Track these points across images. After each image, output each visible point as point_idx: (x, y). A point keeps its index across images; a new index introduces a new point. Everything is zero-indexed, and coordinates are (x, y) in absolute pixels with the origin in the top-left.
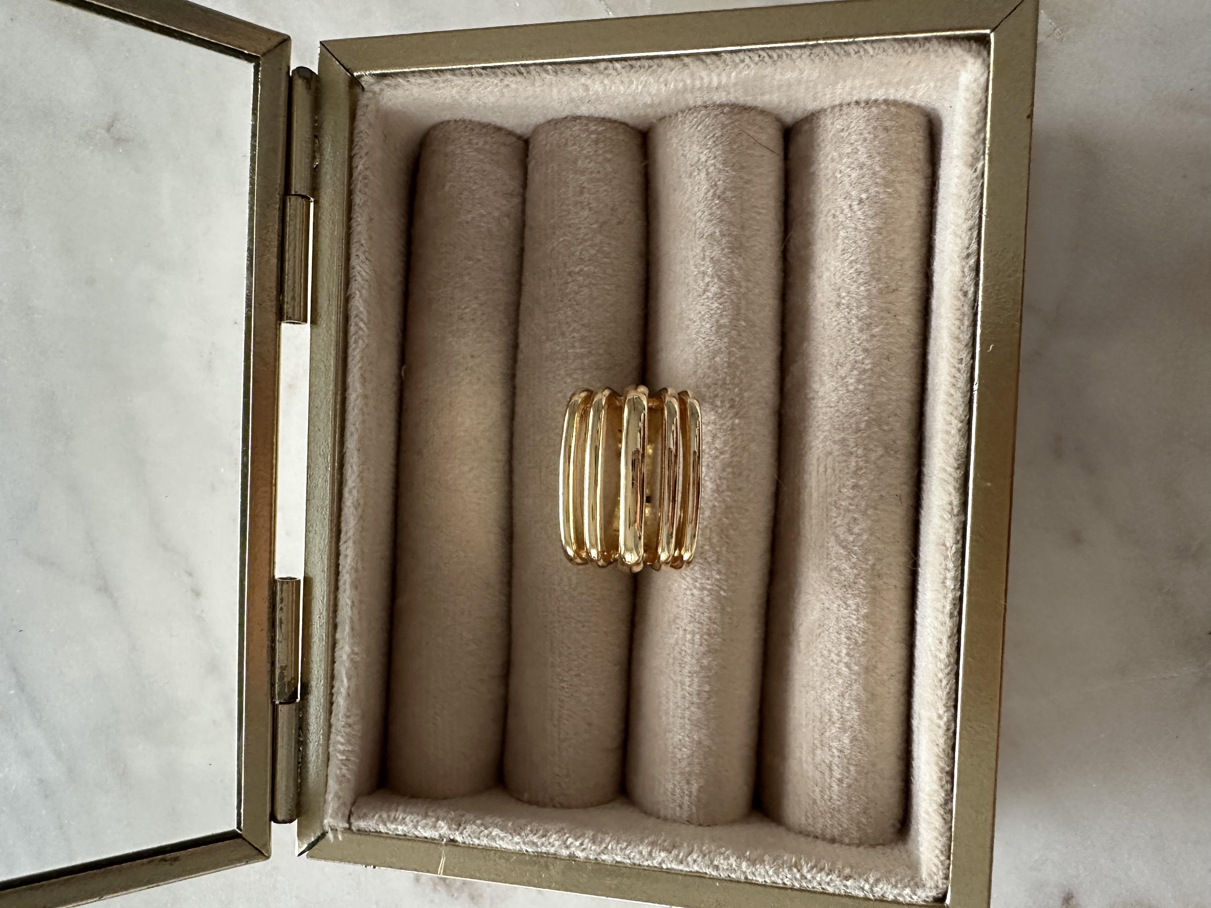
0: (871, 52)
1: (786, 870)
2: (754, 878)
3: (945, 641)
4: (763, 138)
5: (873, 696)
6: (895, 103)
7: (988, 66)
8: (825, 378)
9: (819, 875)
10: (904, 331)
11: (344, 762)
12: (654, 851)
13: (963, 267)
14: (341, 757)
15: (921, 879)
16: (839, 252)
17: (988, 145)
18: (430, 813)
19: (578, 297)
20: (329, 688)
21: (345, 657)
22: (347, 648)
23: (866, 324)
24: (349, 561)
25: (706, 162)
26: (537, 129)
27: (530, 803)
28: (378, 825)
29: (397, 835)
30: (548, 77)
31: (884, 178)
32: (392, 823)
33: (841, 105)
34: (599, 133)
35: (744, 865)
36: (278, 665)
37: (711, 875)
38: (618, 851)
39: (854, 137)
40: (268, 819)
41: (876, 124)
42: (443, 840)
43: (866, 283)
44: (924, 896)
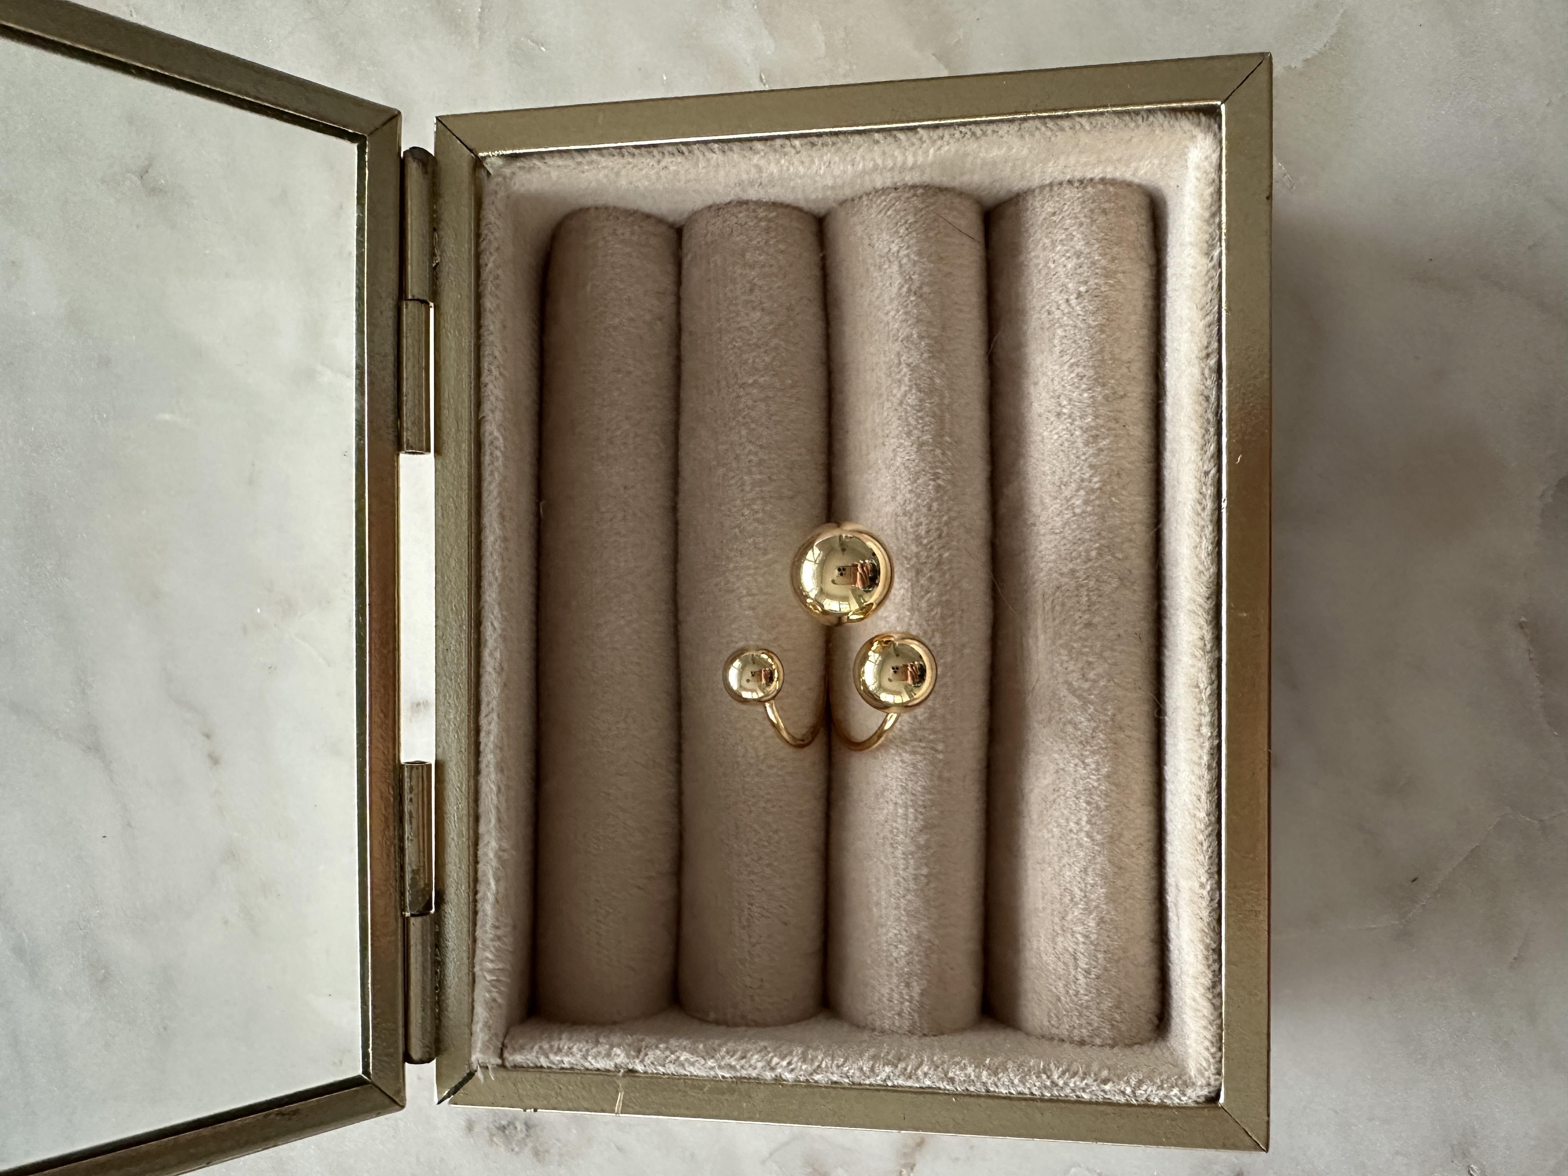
0: (1087, 127)
1: (1034, 1077)
2: (997, 1090)
3: (1204, 797)
4: (963, 223)
5: (1120, 869)
6: (1113, 182)
7: (1221, 142)
8: (1047, 500)
9: (1073, 1080)
10: (1134, 444)
11: (494, 983)
12: (877, 1065)
13: (1203, 369)
14: (489, 977)
15: (1190, 1078)
16: (1057, 354)
17: (1224, 231)
18: (601, 1040)
19: (753, 414)
20: (471, 894)
21: (490, 855)
22: (494, 844)
23: (1092, 436)
24: (492, 738)
25: (898, 252)
26: (694, 216)
27: (717, 1023)
28: (538, 1058)
29: (562, 1068)
30: (714, 155)
31: (1104, 268)
32: (556, 1054)
33: (1051, 185)
34: (769, 220)
35: (984, 1075)
36: (408, 869)
37: (945, 1089)
38: (835, 1069)
39: (1068, 221)
40: (401, 1058)
41: (1093, 206)
42: (619, 1071)
43: (1090, 389)
44: (1194, 1097)
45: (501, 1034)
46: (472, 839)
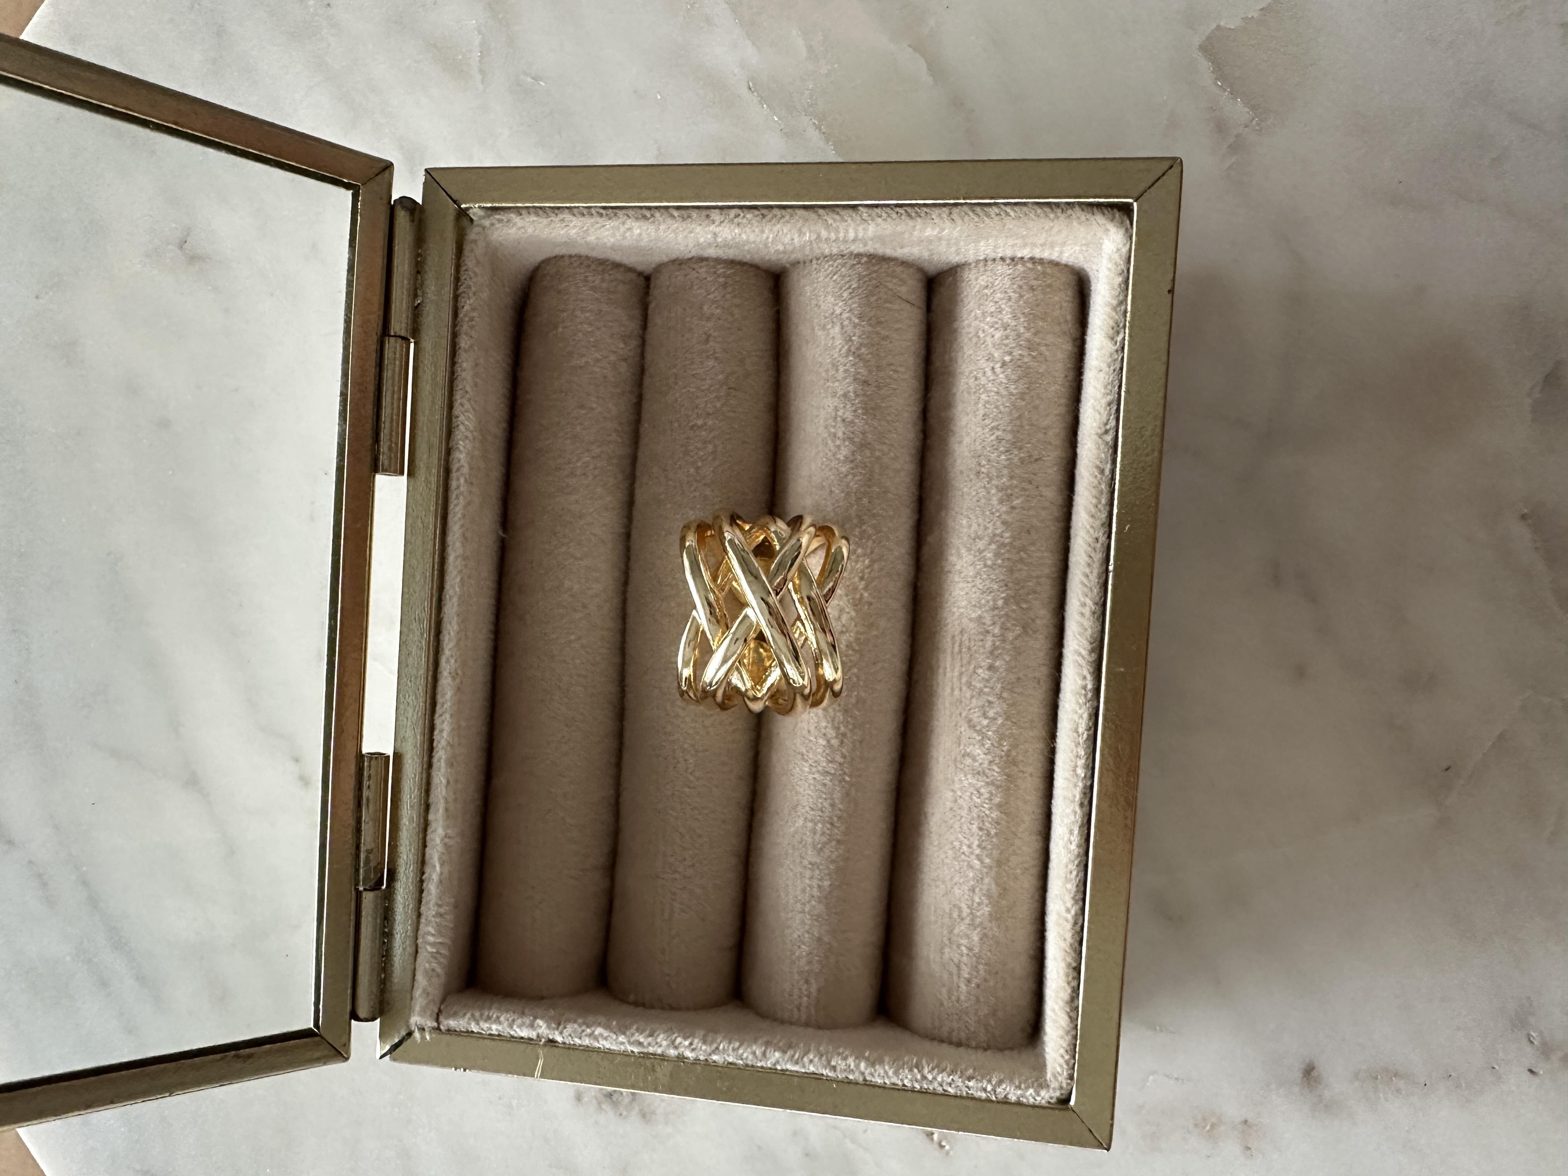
0: (1012, 214)
1: (907, 1071)
2: (873, 1080)
3: (1076, 832)
4: (903, 290)
5: (1004, 891)
6: (1041, 261)
7: (1131, 237)
8: (963, 550)
9: (941, 1075)
10: (1047, 504)
11: (434, 955)
12: (768, 1051)
14: (429, 949)
15: (1046, 1080)
16: (980, 417)
17: (1128, 319)
18: (527, 1011)
20: (419, 875)
21: (438, 841)
22: (440, 831)
23: (1007, 495)
24: (444, 736)
25: (841, 314)
26: (660, 268)
27: (636, 1004)
28: (470, 1024)
29: (490, 1035)
30: (674, 220)
31: (1028, 340)
32: (486, 1021)
33: (986, 260)
34: (727, 277)
35: (863, 1065)
36: (363, 848)
37: (827, 1076)
38: (730, 1051)
39: (999, 295)
40: (348, 1016)
41: (1021, 283)
42: (541, 1041)
43: (1007, 451)
44: (1047, 1097)
45: (438, 1000)
46: (422, 826)
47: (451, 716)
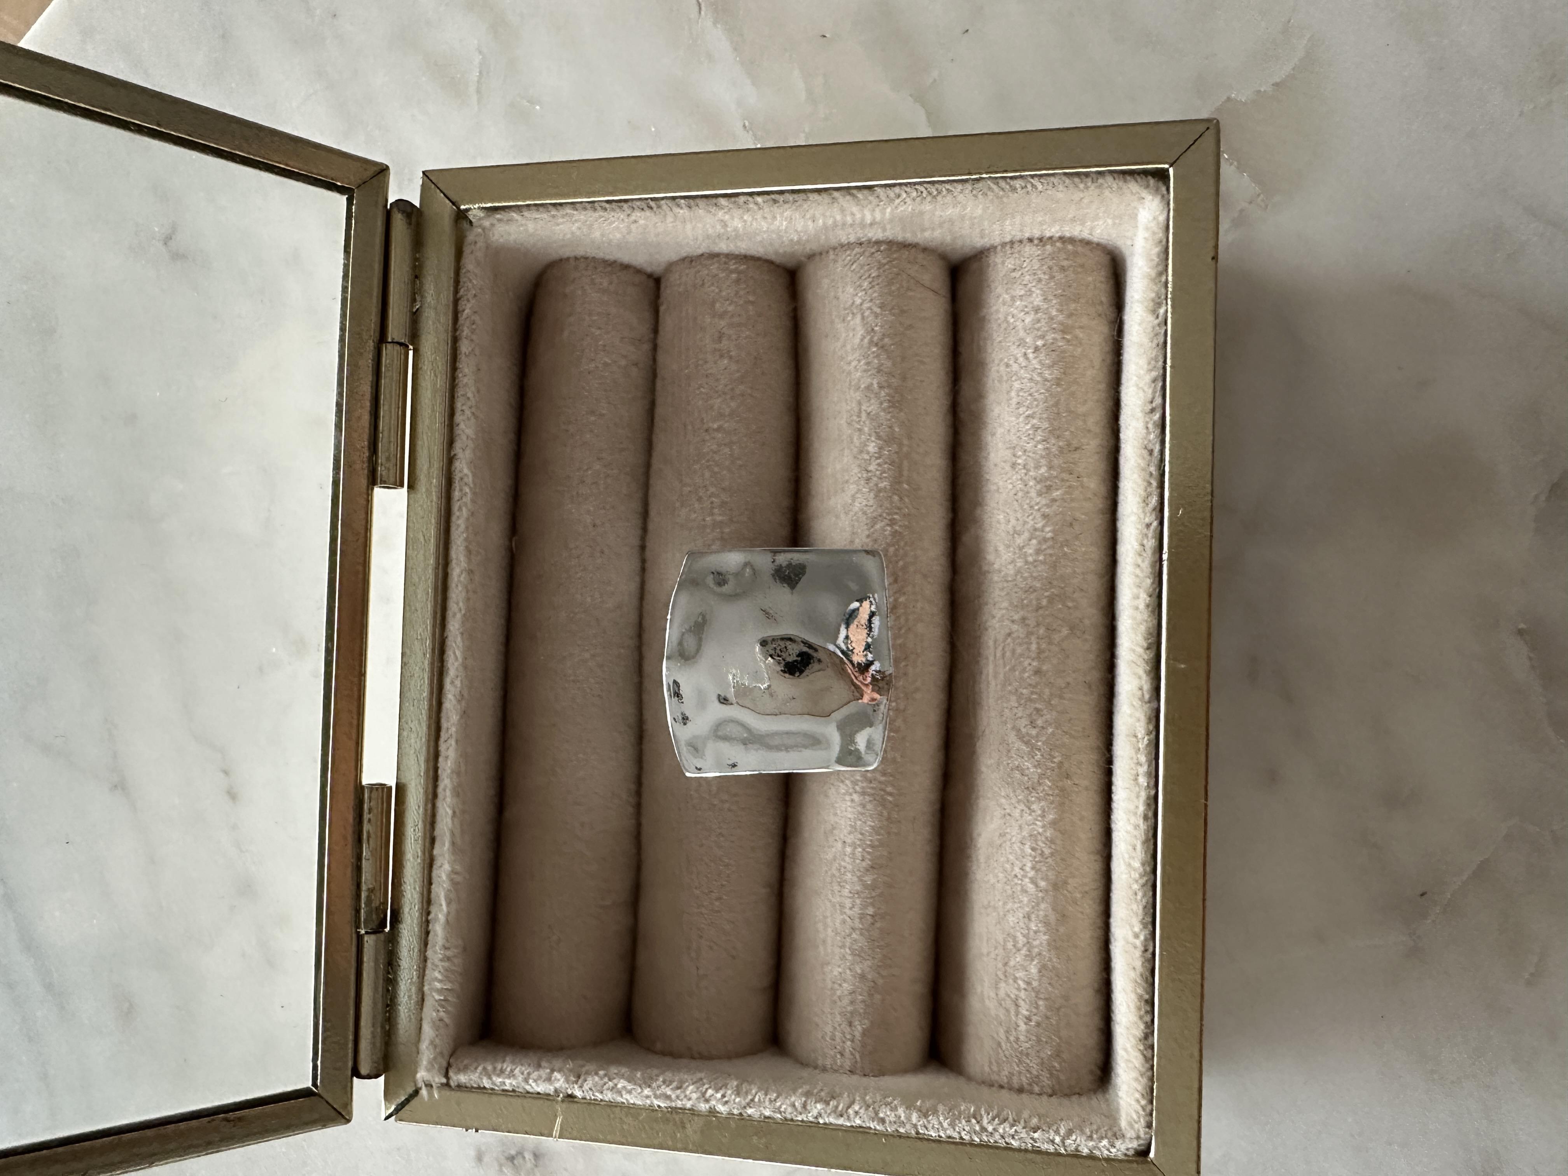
0: (1040, 187)
1: (964, 1122)
2: (926, 1132)
3: (1139, 847)
4: (926, 278)
5: (1063, 917)
6: (1072, 240)
7: (1168, 204)
8: (1001, 548)
9: (1002, 1126)
10: (1090, 495)
11: (442, 1003)
12: (809, 1102)
13: (1147, 423)
14: (437, 997)
15: (1120, 1130)
16: (1014, 406)
17: (1170, 289)
18: (544, 1064)
19: (717, 458)
20: (424, 914)
21: (444, 877)
22: (447, 867)
23: (1046, 486)
24: (450, 763)
25: (861, 304)
26: (670, 266)
27: (664, 1053)
28: (481, 1079)
29: (504, 1090)
30: (681, 211)
31: (1061, 323)
32: (499, 1076)
33: (1012, 243)
34: (739, 272)
35: (914, 1117)
36: (364, 887)
37: (875, 1130)
38: (767, 1103)
39: (1028, 277)
40: (350, 1073)
41: (1051, 263)
42: (559, 1096)
43: (1044, 441)
44: (1123, 1148)
45: (446, 1053)
46: (428, 861)
47: (457, 741)
